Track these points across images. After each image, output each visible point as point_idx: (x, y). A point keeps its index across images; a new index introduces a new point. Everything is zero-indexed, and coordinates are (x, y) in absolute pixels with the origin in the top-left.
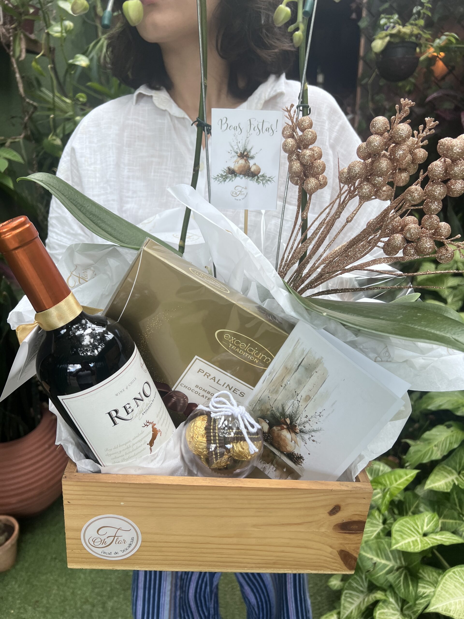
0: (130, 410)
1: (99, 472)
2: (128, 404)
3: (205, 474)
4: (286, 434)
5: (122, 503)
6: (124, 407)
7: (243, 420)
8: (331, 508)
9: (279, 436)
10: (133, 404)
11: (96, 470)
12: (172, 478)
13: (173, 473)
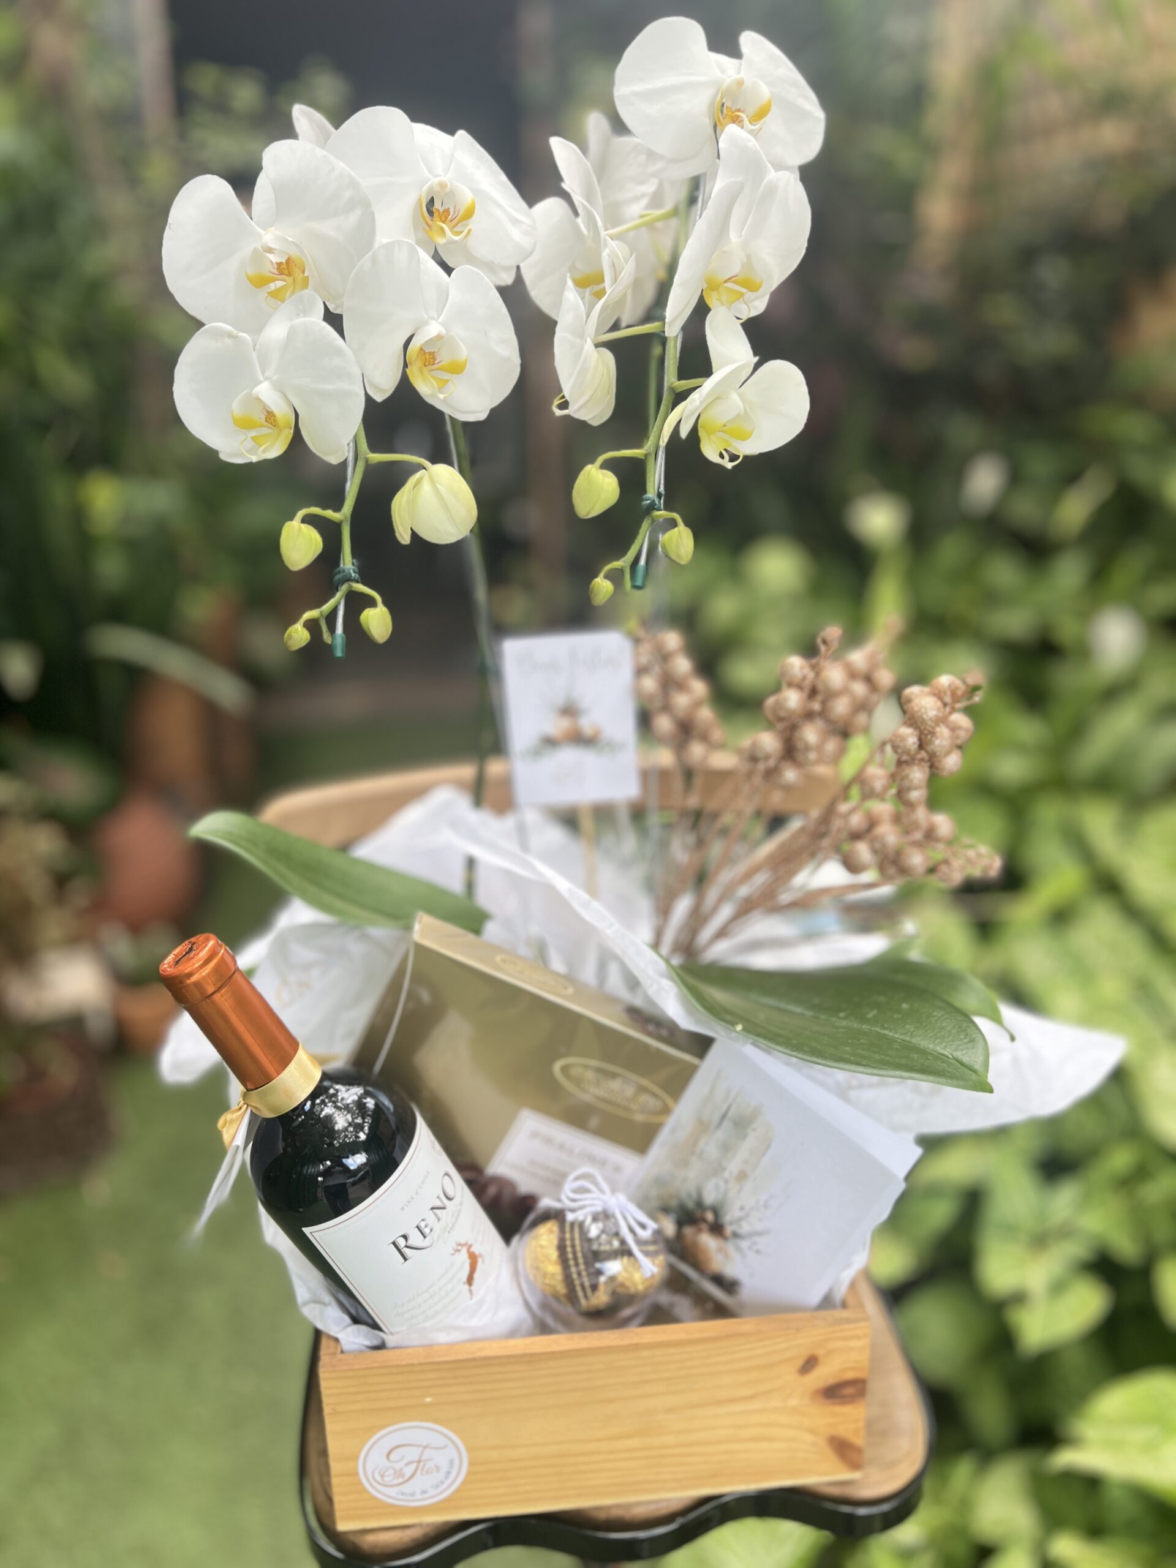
0: (427, 1231)
1: (381, 1346)
2: (423, 1220)
3: (569, 1326)
4: (708, 1241)
5: (428, 1400)
6: (418, 1227)
7: (625, 1218)
8: (800, 1362)
9: (695, 1244)
10: (430, 1217)
11: (376, 1343)
12: (512, 1342)
13: (512, 1334)
